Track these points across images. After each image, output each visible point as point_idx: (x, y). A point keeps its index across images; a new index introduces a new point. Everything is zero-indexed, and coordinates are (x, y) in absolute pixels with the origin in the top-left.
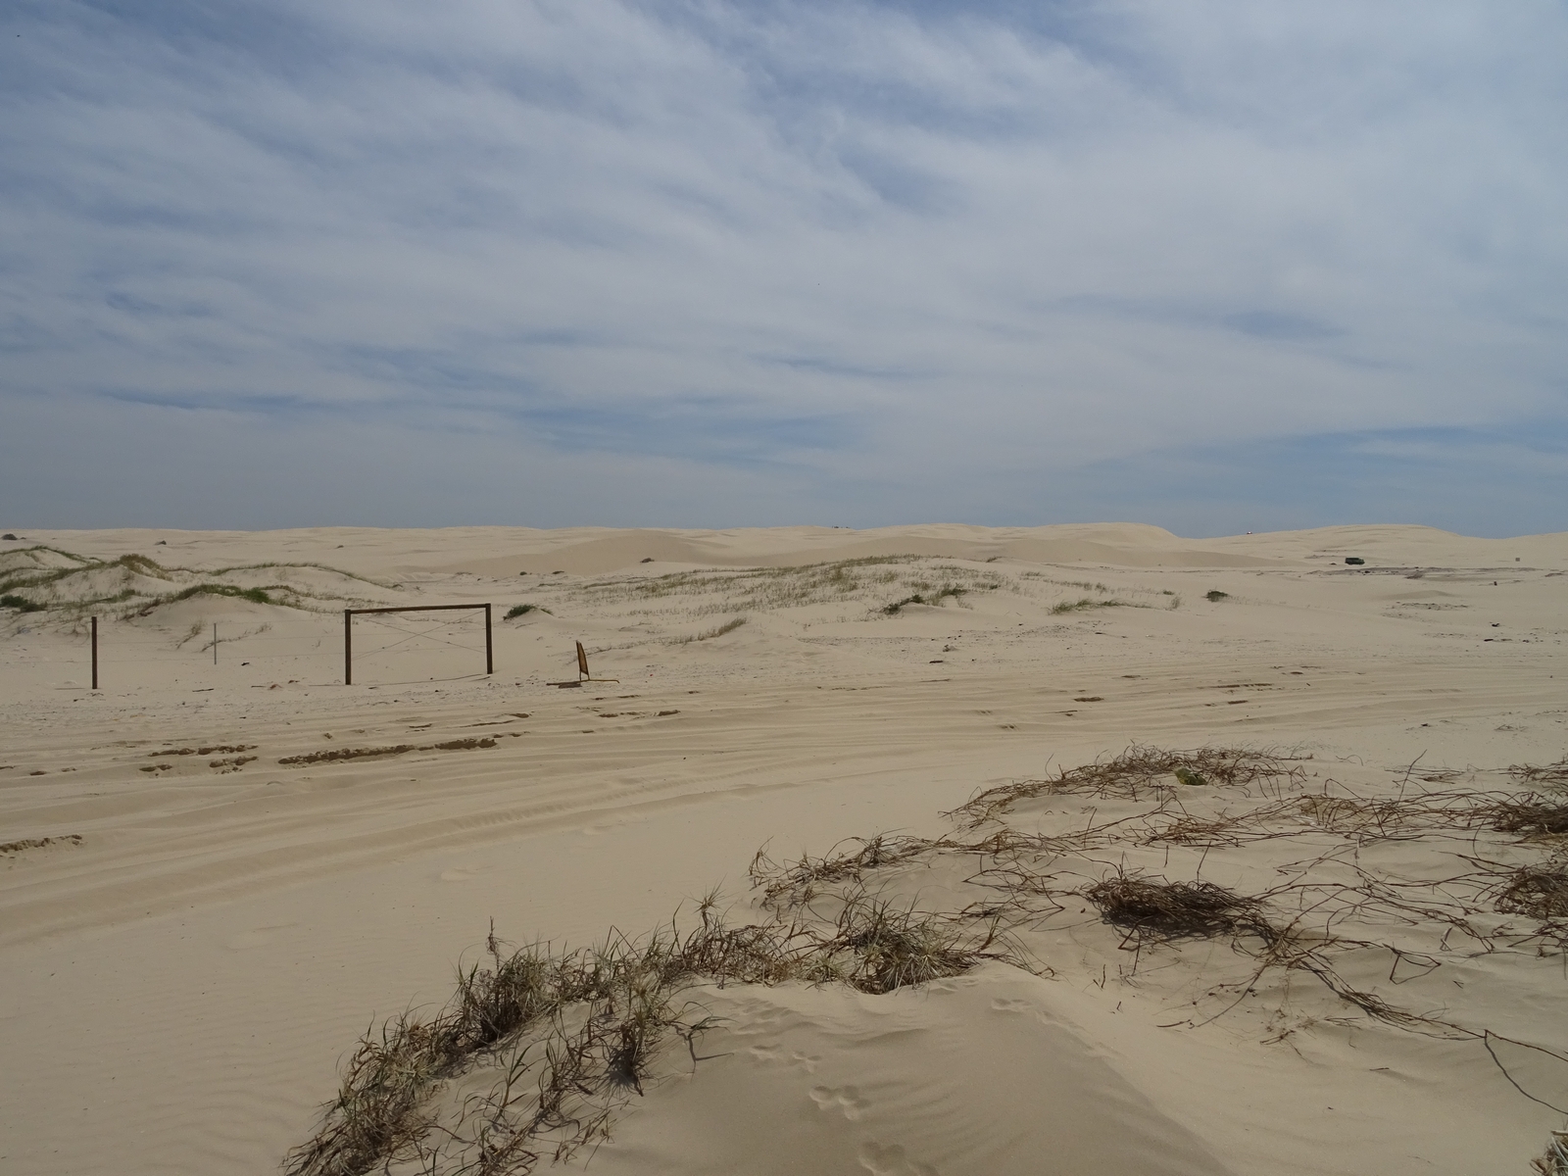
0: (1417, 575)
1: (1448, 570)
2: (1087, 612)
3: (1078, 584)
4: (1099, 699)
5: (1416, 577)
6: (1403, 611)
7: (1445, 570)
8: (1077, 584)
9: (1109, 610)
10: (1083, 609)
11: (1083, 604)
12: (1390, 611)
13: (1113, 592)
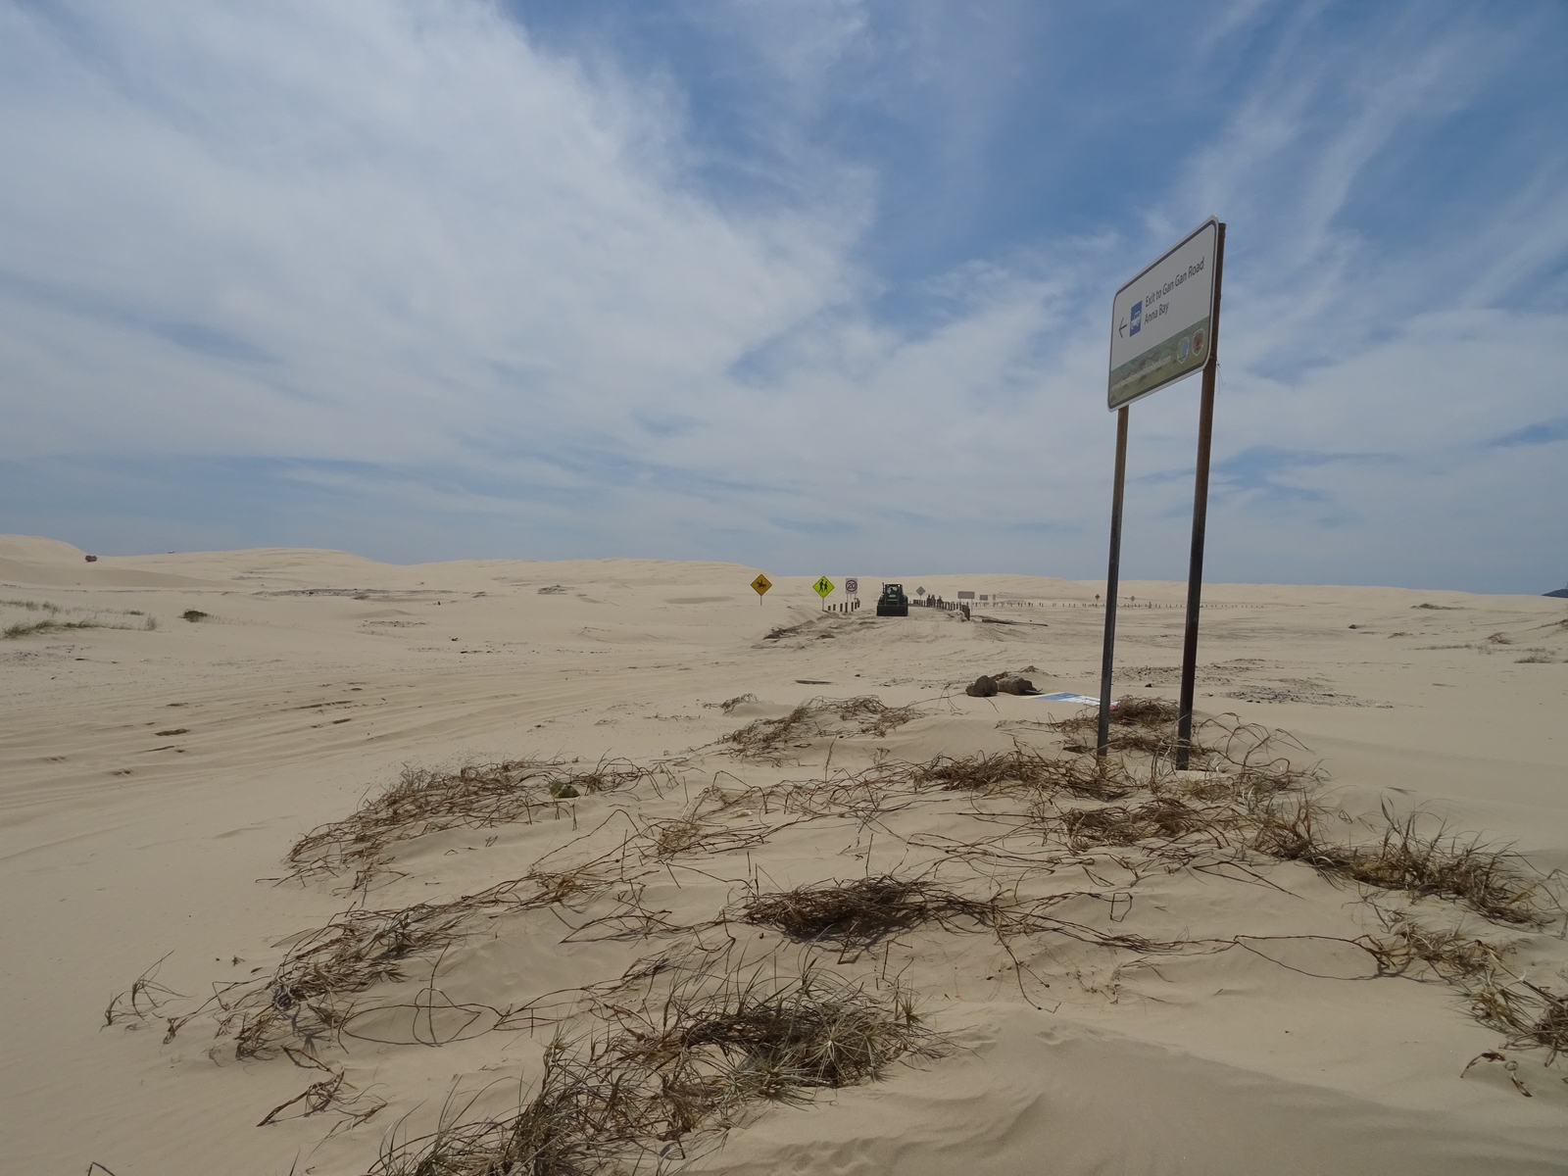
0: (361, 596)
1: (384, 592)
2: (54, 635)
3: (18, 604)
4: (184, 731)
5: (362, 598)
6: (374, 629)
7: (380, 591)
8: (16, 603)
9: (81, 633)
10: (46, 633)
11: (44, 626)
12: (363, 629)
13: (68, 612)
